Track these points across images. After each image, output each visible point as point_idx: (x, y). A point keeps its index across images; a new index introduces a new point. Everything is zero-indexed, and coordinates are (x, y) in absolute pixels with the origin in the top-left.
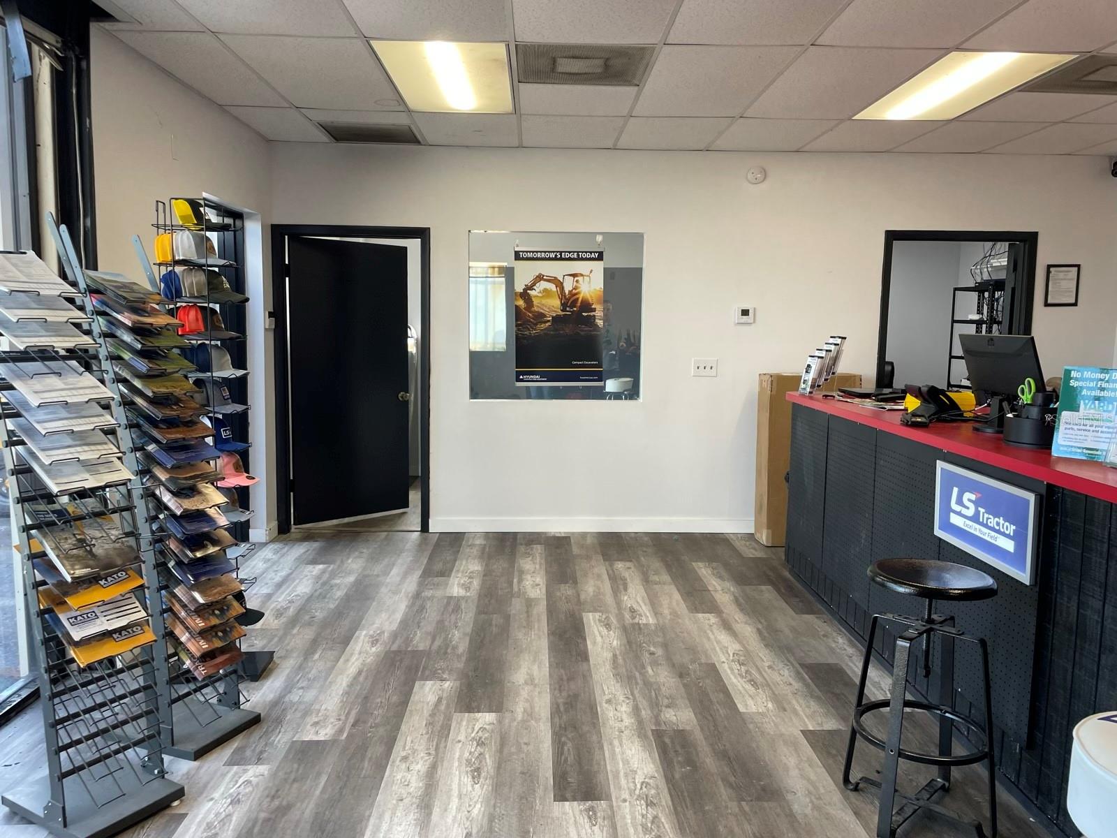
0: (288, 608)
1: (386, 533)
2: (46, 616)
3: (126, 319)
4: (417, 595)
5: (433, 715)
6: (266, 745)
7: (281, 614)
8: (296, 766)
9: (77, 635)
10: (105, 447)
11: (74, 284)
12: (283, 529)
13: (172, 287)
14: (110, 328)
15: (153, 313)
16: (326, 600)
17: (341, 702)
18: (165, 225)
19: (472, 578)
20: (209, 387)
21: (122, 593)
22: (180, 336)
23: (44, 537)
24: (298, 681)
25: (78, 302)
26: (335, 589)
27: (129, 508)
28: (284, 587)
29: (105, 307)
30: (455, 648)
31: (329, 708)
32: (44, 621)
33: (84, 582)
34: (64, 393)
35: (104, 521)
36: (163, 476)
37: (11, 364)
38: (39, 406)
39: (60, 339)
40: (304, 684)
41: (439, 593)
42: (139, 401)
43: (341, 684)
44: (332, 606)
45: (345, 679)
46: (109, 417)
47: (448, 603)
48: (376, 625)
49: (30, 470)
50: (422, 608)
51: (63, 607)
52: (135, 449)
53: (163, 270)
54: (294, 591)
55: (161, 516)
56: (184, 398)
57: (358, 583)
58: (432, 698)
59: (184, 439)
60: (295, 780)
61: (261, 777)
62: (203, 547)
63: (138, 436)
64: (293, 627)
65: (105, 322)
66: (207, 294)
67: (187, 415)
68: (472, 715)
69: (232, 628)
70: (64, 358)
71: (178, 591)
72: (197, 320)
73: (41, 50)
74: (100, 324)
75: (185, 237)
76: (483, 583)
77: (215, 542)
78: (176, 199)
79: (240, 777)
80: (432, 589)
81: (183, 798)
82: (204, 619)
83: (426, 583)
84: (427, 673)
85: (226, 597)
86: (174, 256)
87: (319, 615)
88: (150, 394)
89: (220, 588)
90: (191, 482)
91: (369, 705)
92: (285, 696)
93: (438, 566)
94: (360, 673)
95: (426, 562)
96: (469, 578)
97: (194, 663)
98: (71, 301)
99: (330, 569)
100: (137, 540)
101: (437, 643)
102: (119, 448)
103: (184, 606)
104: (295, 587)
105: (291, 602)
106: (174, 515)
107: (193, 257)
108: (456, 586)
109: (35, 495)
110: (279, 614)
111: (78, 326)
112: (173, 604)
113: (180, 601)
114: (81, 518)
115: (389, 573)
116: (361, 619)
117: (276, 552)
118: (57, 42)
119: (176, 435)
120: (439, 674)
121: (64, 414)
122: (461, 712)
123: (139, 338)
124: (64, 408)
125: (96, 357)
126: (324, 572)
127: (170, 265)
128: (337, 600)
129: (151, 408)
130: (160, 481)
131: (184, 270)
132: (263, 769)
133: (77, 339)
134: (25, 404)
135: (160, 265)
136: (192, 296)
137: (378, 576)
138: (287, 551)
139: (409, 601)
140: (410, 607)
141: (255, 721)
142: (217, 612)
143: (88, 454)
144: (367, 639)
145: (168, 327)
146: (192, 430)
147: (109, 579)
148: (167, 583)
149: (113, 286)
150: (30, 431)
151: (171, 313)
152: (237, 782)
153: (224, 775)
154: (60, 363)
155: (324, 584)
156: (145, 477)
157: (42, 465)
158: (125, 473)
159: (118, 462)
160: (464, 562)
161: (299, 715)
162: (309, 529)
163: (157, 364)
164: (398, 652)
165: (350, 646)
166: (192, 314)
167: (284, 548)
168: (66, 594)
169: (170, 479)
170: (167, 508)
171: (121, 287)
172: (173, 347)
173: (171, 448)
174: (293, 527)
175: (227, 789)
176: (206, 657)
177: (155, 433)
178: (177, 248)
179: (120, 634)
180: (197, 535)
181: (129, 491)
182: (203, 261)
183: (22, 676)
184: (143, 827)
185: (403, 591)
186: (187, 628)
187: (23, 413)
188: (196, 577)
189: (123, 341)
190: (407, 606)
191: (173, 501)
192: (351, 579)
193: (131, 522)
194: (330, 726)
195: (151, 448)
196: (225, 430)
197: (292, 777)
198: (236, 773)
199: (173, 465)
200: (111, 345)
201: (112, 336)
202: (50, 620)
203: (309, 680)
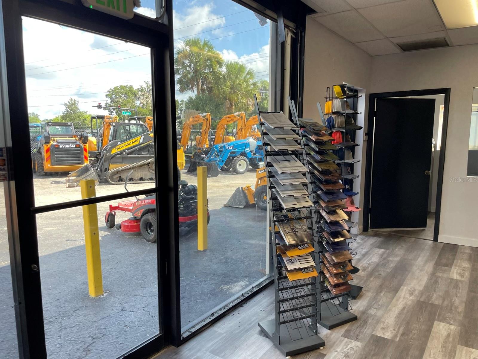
0: (368, 267)
1: (414, 239)
2: (279, 257)
3: (313, 138)
4: (433, 274)
5: (445, 342)
6: (360, 332)
7: (365, 270)
8: (374, 347)
9: (290, 267)
10: (303, 191)
11: (296, 124)
12: (365, 229)
13: (330, 123)
14: (307, 142)
15: (323, 135)
16: (386, 267)
17: (395, 321)
18: (329, 97)
19: (464, 271)
20: (343, 167)
21: (307, 253)
22: (333, 144)
23: (280, 226)
24: (374, 304)
25: (297, 131)
26: (390, 263)
27: (311, 218)
28: (366, 257)
29: (306, 133)
30: (456, 308)
31: (389, 323)
32: (278, 259)
33: (292, 246)
34: (290, 169)
35: (301, 222)
36: (323, 205)
37: (273, 157)
38: (281, 174)
39: (290, 146)
40: (377, 307)
41: (445, 275)
42: (316, 172)
43: (395, 312)
44: (389, 270)
45: (396, 309)
46: (305, 179)
47: (451, 282)
48: (411, 285)
49: (277, 199)
50: (436, 282)
51: (285, 255)
52: (313, 192)
53: (328, 117)
54: (371, 260)
55: (322, 222)
56: (333, 172)
57: (401, 262)
58: (444, 333)
59: (332, 190)
60: (374, 355)
61: (358, 348)
62: (337, 237)
63: (314, 187)
64: (371, 277)
65: (305, 139)
66: (345, 126)
67: (334, 179)
68: (468, 348)
69: (347, 275)
70: (291, 154)
71: (326, 255)
72: (340, 137)
73: (289, 30)
74: (303, 141)
75: (337, 102)
76: (471, 274)
77: (343, 236)
78: (335, 85)
79: (348, 345)
80: (441, 272)
81: (325, 346)
82: (336, 269)
83: (438, 268)
84: (441, 318)
85: (345, 261)
86: (332, 111)
87: (383, 274)
88: (320, 170)
89: (343, 257)
90: (334, 208)
91: (409, 327)
92: (368, 310)
93: (444, 261)
94: (404, 308)
95: (437, 257)
96: (463, 270)
97: (331, 287)
98: (294, 131)
99: (387, 252)
100: (313, 231)
101: (446, 303)
102: (308, 192)
103: (328, 262)
104: (371, 258)
105: (369, 264)
106: (326, 222)
107: (340, 110)
108: (455, 273)
109: (277, 208)
110: (364, 269)
111: (296, 141)
112: (324, 259)
113: (327, 259)
114: (293, 219)
115: (417, 260)
116: (404, 280)
117: (362, 240)
118: (294, 26)
119: (329, 188)
120: (448, 320)
121: (289, 177)
122: (462, 345)
123: (317, 146)
124: (289, 174)
125: (302, 154)
126: (384, 253)
127: (330, 114)
128: (391, 268)
129: (320, 176)
130: (322, 207)
131: (336, 116)
132: (359, 344)
133: (296, 147)
134: (277, 172)
135: (326, 114)
136: (339, 127)
137: (411, 260)
138: (367, 240)
139: (429, 277)
140: (430, 279)
141: (355, 319)
142: (342, 267)
143: (297, 194)
144: (407, 292)
145: (329, 141)
146: (336, 186)
147: (302, 246)
148: (322, 250)
149: (309, 124)
150: (278, 183)
151: (330, 134)
152: (347, 346)
153: (341, 341)
154: (289, 156)
155: (384, 259)
156: (316, 204)
157: (281, 197)
158: (310, 203)
159: (307, 198)
160: (459, 261)
161: (375, 322)
162: (377, 231)
163: (324, 157)
164: (423, 302)
165: (398, 293)
166: (338, 135)
167: (365, 238)
168: (286, 250)
169: (326, 206)
170: (324, 219)
171: (312, 125)
172: (330, 150)
173: (327, 193)
174: (369, 229)
175: (343, 349)
176: (337, 286)
177: (321, 186)
178: (334, 106)
179: (305, 270)
180: (336, 232)
181: (311, 210)
182: (344, 112)
183: (266, 274)
184: (308, 355)
185: (425, 270)
186: (329, 271)
187: (276, 176)
188: (334, 250)
189: (311, 147)
190: (427, 279)
191: (326, 216)
192: (397, 259)
193: (311, 224)
194: (390, 332)
195: (319, 192)
196: (348, 186)
197: (372, 353)
198: (346, 342)
199: (328, 200)
200: (307, 149)
201: (307, 145)
202: (279, 259)
203: (379, 305)
